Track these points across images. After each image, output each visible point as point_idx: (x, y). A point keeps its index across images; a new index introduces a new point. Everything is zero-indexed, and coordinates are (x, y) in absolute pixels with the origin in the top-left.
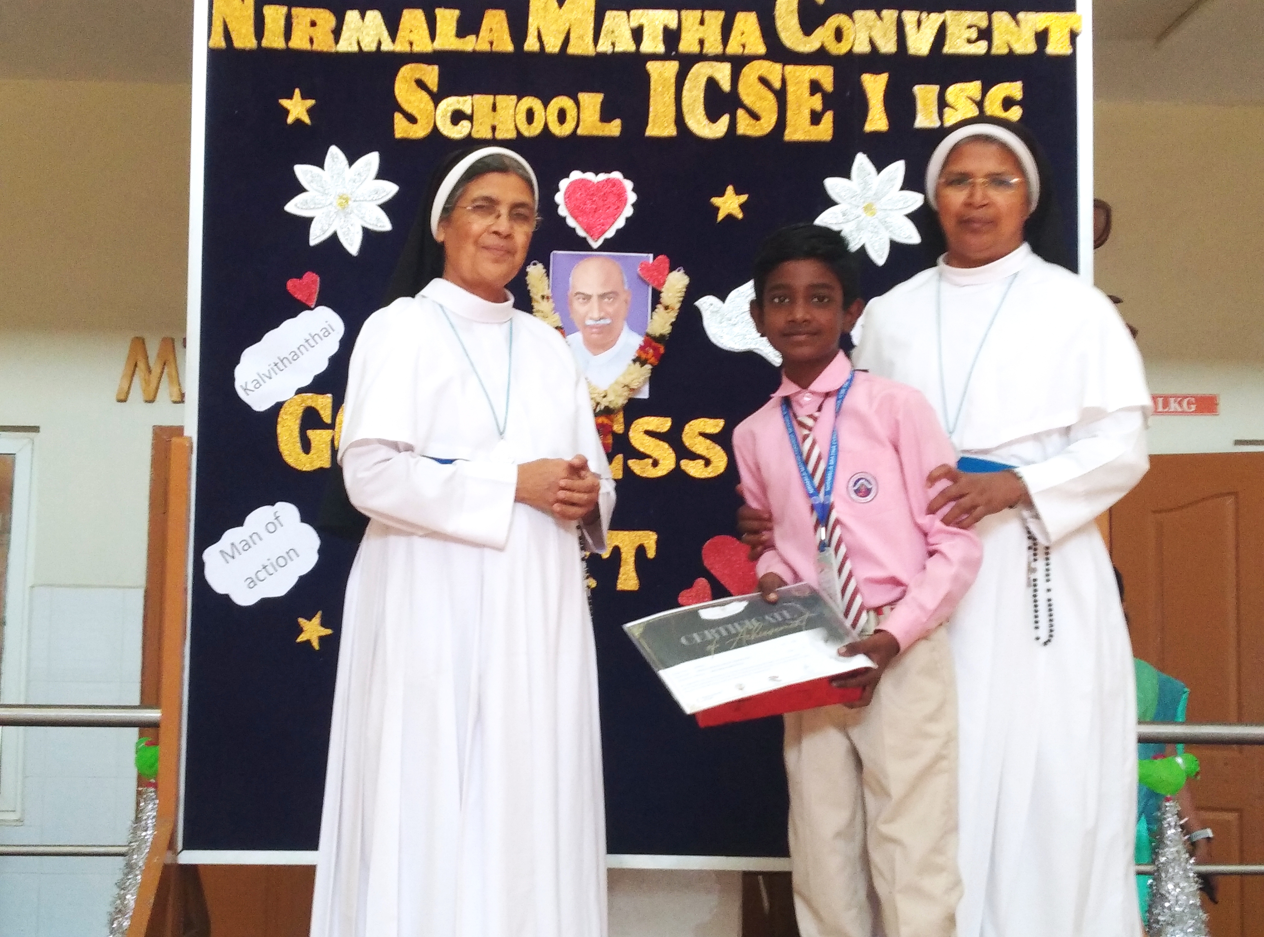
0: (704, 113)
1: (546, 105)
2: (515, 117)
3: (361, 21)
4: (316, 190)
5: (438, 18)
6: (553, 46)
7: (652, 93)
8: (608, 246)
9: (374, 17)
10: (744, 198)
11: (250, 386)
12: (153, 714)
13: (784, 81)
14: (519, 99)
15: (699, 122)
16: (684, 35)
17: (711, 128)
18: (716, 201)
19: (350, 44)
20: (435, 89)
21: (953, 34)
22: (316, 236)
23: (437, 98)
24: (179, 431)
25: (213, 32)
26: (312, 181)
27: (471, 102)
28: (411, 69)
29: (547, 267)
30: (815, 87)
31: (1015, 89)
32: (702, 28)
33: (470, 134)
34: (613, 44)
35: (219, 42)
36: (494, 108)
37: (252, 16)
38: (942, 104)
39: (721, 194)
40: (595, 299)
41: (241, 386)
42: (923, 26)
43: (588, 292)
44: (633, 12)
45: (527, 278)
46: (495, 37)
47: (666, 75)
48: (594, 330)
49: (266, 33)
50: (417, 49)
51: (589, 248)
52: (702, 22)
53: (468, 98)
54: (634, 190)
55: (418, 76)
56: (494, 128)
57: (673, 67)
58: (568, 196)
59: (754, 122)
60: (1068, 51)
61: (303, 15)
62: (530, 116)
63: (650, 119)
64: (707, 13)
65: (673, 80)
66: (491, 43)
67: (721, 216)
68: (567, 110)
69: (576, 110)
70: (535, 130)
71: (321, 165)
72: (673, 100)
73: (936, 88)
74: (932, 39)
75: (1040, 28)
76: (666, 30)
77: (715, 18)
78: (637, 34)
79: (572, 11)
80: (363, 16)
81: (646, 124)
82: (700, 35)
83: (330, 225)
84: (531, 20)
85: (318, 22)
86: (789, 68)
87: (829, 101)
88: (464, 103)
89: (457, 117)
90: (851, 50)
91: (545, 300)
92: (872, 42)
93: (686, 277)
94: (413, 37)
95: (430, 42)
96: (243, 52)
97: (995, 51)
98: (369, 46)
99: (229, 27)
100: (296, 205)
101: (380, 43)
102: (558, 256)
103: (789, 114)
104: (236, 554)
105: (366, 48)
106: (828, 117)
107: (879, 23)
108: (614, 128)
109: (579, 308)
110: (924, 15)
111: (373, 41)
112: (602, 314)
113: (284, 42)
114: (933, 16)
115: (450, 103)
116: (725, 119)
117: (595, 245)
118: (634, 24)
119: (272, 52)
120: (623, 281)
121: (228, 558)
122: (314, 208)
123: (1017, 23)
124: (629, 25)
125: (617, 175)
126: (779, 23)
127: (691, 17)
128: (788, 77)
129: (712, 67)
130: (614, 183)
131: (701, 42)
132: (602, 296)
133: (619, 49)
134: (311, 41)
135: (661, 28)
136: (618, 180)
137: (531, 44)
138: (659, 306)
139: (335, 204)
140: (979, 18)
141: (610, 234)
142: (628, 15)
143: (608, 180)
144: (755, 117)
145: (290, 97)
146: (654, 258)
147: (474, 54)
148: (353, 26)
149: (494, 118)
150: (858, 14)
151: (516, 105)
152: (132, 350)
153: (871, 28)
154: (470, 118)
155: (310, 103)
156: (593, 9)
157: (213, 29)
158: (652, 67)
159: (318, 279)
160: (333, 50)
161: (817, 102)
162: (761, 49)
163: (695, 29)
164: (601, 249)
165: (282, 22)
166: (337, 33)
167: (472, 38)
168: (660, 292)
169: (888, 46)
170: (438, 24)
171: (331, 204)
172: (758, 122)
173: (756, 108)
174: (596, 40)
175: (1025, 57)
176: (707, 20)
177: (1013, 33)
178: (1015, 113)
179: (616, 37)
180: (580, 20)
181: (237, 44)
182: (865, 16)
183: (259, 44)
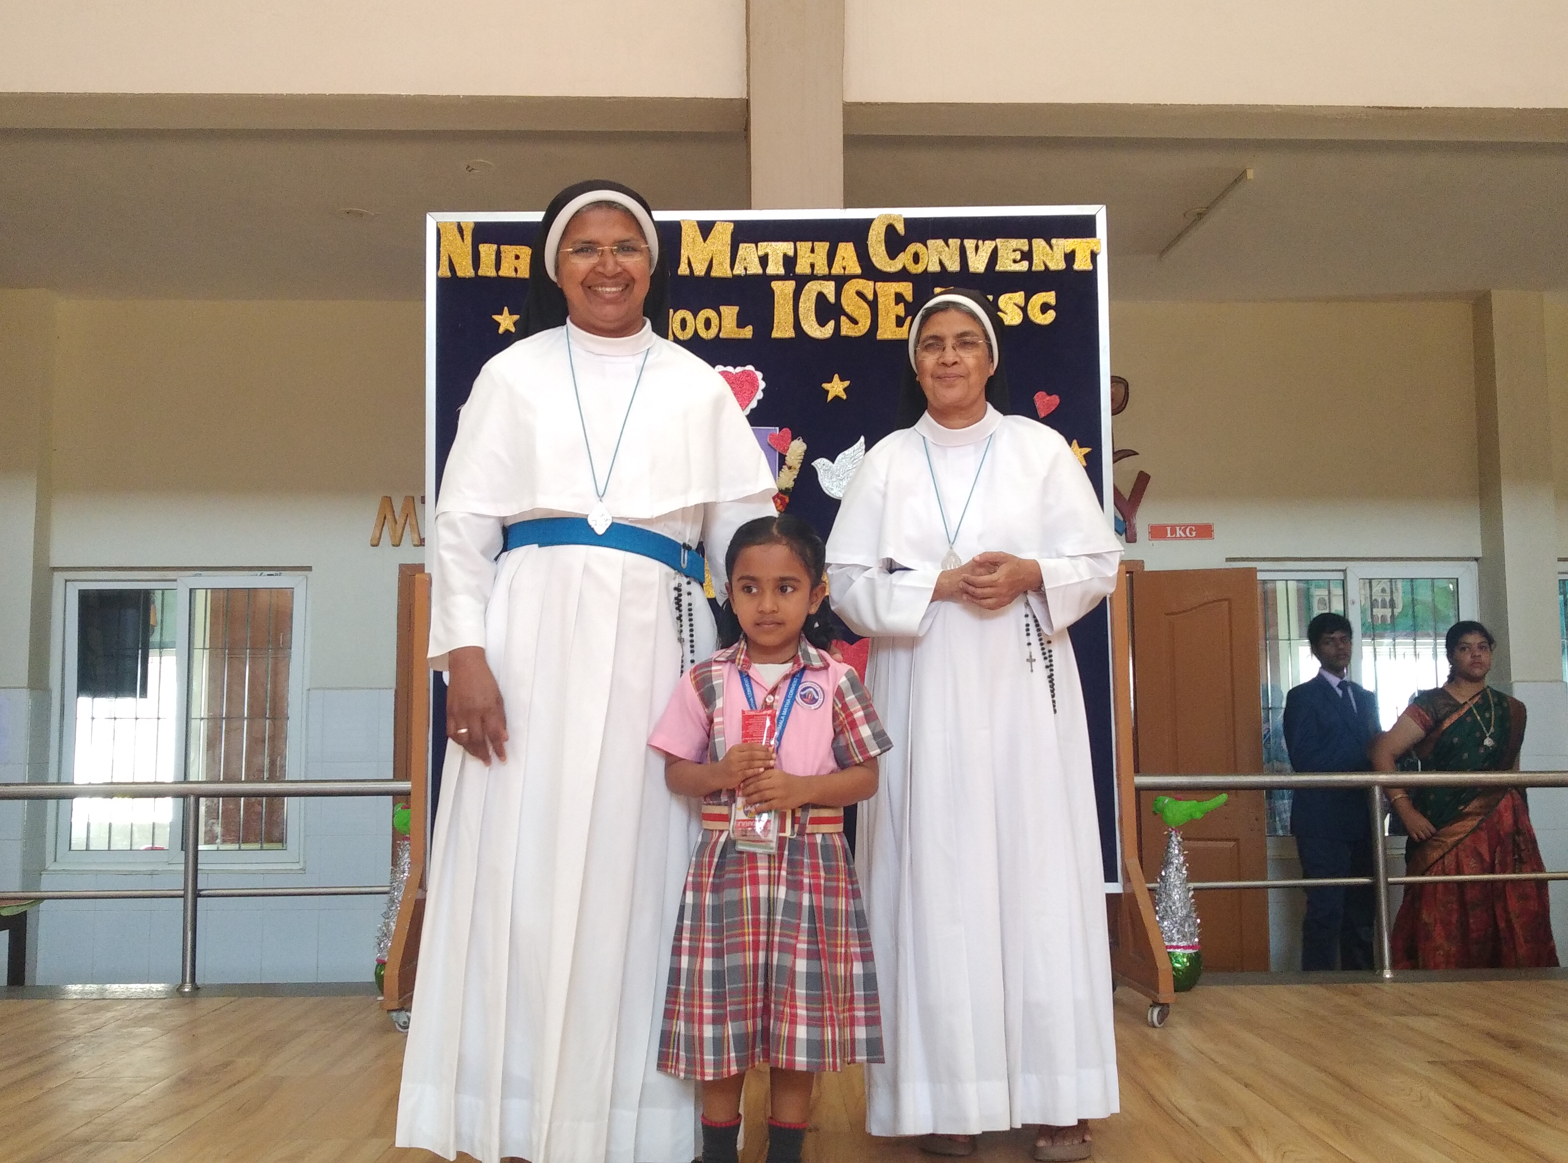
0: (815, 319)
1: (695, 315)
6: (700, 270)
7: (776, 305)
10: (847, 383)
12: (404, 785)
13: (875, 294)
15: (812, 327)
16: (798, 261)
17: (821, 331)
18: (826, 386)
21: (1002, 256)
24: (420, 569)
25: (441, 266)
30: (899, 298)
31: (1050, 297)
32: (812, 255)
34: (746, 269)
35: (446, 272)
37: (470, 252)
39: (830, 380)
42: (980, 250)
44: (759, 244)
47: (786, 291)
49: (482, 265)
52: (813, 251)
54: (763, 379)
57: (791, 285)
59: (853, 325)
60: (1089, 266)
61: (509, 251)
62: (684, 324)
63: (775, 325)
64: (817, 244)
65: (791, 295)
67: (830, 397)
68: (711, 320)
69: (718, 319)
72: (792, 311)
74: (986, 261)
75: (1069, 250)
76: (785, 256)
77: (822, 248)
78: (764, 261)
79: (714, 244)
81: (772, 328)
82: (811, 261)
84: (682, 251)
85: (520, 256)
86: (879, 284)
87: (909, 308)
90: (925, 270)
92: (941, 263)
93: (804, 444)
96: (464, 280)
97: (1034, 268)
99: (454, 261)
103: (880, 319)
107: (947, 249)
108: (747, 333)
110: (980, 242)
113: (495, 271)
114: (986, 242)
116: (831, 324)
118: (761, 253)
119: (487, 280)
123: (1051, 247)
124: (757, 255)
125: (750, 368)
126: (871, 250)
127: (804, 247)
128: (878, 291)
129: (820, 284)
130: (748, 374)
131: (812, 266)
133: (750, 272)
134: (516, 270)
135: (782, 255)
136: (752, 372)
137: (683, 270)
138: (784, 467)
140: (1023, 244)
142: (757, 247)
143: (743, 372)
144: (855, 322)
145: (501, 314)
146: (780, 431)
150: (930, 242)
152: (382, 508)
153: (940, 253)
156: (729, 242)
157: (441, 263)
158: (775, 285)
161: (900, 309)
162: (858, 271)
163: (807, 256)
165: (493, 257)
168: (786, 456)
169: (954, 266)
172: (857, 326)
173: (855, 315)
174: (732, 267)
175: (1058, 272)
176: (816, 248)
177: (1047, 255)
178: (1051, 315)
179: (747, 263)
180: (721, 251)
181: (460, 274)
182: (935, 244)
183: (476, 272)
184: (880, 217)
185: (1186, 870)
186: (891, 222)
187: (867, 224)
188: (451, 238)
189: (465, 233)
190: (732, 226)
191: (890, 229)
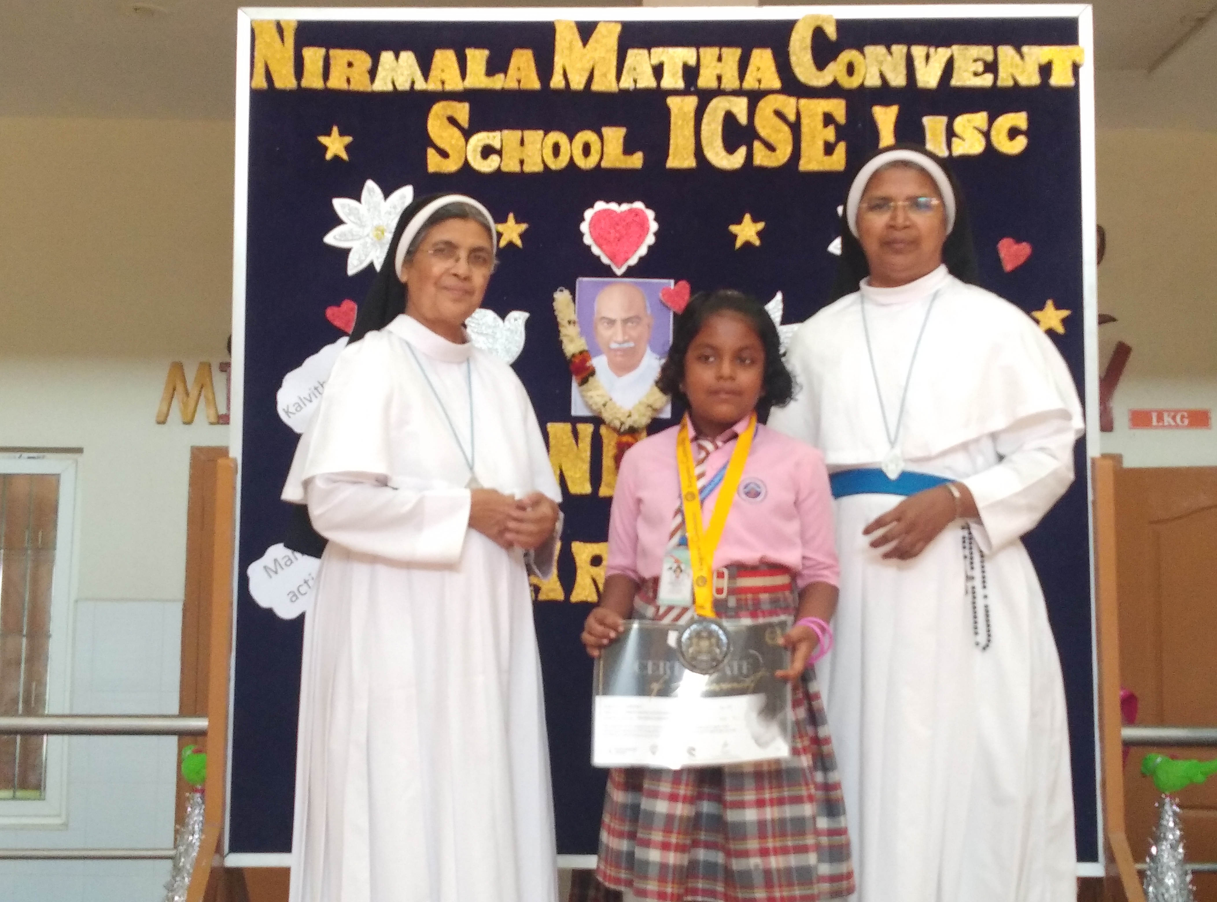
0: (721, 145)
1: (571, 139)
2: (542, 151)
3: (395, 61)
4: (354, 223)
5: (469, 58)
6: (578, 83)
7: (672, 126)
8: (631, 272)
9: (408, 58)
10: (761, 226)
11: (292, 409)
12: (200, 723)
13: (798, 115)
14: (546, 134)
15: (717, 154)
16: (702, 71)
17: (729, 160)
18: (734, 228)
19: (385, 83)
20: (465, 124)
21: (960, 68)
22: (354, 266)
23: (467, 134)
24: (223, 452)
25: (255, 75)
26: (350, 214)
27: (500, 138)
28: (443, 107)
29: (573, 293)
30: (828, 119)
31: (1020, 120)
32: (719, 64)
33: (499, 168)
34: (635, 81)
35: (261, 83)
36: (522, 143)
37: (292, 58)
38: (951, 134)
39: (739, 222)
40: (619, 324)
41: (284, 409)
42: (932, 60)
43: (612, 315)
44: (654, 50)
45: (555, 304)
46: (522, 75)
47: (686, 109)
48: (619, 353)
49: (306, 73)
50: (448, 87)
51: (613, 275)
52: (720, 59)
53: (497, 134)
54: (656, 219)
55: (449, 113)
56: (522, 162)
57: (692, 101)
58: (592, 225)
59: (769, 153)
60: (1069, 82)
61: (340, 56)
62: (556, 149)
63: (671, 151)
64: (725, 51)
65: (692, 114)
66: (519, 81)
67: (739, 243)
68: (591, 145)
69: (599, 144)
70: (561, 163)
71: (358, 199)
72: (693, 133)
73: (944, 119)
74: (939, 74)
75: (1044, 60)
76: (686, 67)
77: (732, 55)
78: (658, 71)
79: (596, 49)
80: (397, 57)
81: (667, 156)
82: (718, 71)
83: (366, 256)
84: (556, 59)
85: (356, 64)
86: (803, 102)
87: (841, 133)
88: (493, 138)
89: (487, 151)
90: (862, 86)
91: (572, 326)
92: (882, 76)
94: (444, 76)
95: (461, 81)
96: (284, 93)
97: (1000, 83)
98: (403, 85)
99: (271, 68)
100: (335, 238)
101: (413, 83)
102: (583, 282)
103: (804, 145)
104: (279, 570)
105: (400, 87)
106: (841, 149)
107: (889, 58)
108: (636, 161)
109: (604, 332)
110: (932, 50)
111: (406, 81)
112: (626, 338)
113: (322, 82)
114: (941, 50)
115: (480, 139)
116: (742, 151)
117: (619, 271)
118: (655, 61)
119: (312, 93)
120: (645, 307)
121: (272, 574)
122: (352, 240)
123: (1022, 57)
124: (650, 64)
125: (639, 205)
126: (793, 59)
127: (709, 54)
128: (802, 110)
129: (729, 102)
130: (636, 213)
131: (719, 78)
132: (626, 321)
133: (641, 85)
134: (348, 81)
135: (681, 65)
136: (642, 210)
137: (557, 82)
139: (371, 235)
140: (986, 52)
141: (633, 261)
142: (650, 53)
143: (630, 211)
144: (771, 148)
145: (328, 134)
146: (676, 283)
147: (504, 93)
148: (387, 67)
149: (522, 152)
150: (869, 50)
151: (543, 139)
152: (171, 374)
153: (881, 63)
154: (499, 153)
155: (348, 139)
156: (616, 48)
157: (255, 70)
158: (673, 102)
159: (356, 307)
160: (369, 89)
161: (830, 134)
162: (777, 84)
163: (712, 65)
164: (625, 275)
165: (321, 64)
166: (373, 73)
167: (501, 76)
169: (898, 80)
170: (469, 64)
171: (368, 235)
172: (773, 154)
173: (772, 140)
174: (618, 77)
175: (1030, 90)
176: (724, 56)
177: (1017, 66)
178: (1020, 144)
179: (638, 74)
180: (604, 58)
181: (279, 84)
182: (875, 51)
183: (299, 84)
184: (804, 19)
185: (1184, 848)
186: (819, 23)
187: (788, 26)
188: (268, 40)
189: (285, 34)
190: (618, 28)
191: (818, 33)
